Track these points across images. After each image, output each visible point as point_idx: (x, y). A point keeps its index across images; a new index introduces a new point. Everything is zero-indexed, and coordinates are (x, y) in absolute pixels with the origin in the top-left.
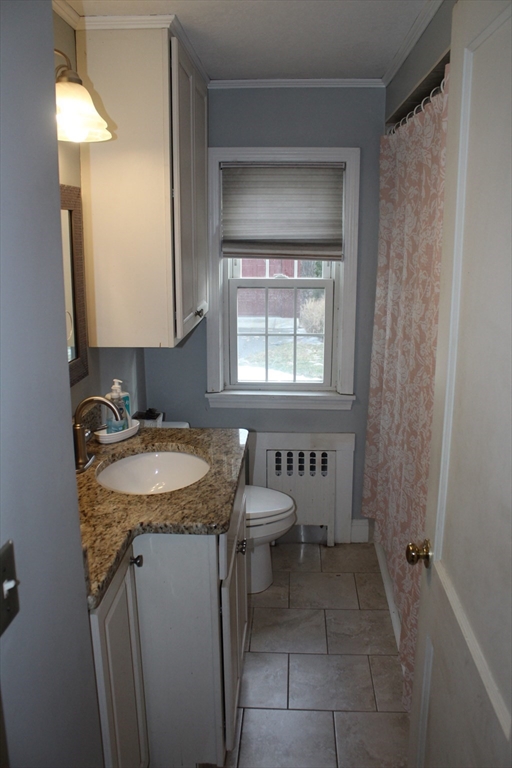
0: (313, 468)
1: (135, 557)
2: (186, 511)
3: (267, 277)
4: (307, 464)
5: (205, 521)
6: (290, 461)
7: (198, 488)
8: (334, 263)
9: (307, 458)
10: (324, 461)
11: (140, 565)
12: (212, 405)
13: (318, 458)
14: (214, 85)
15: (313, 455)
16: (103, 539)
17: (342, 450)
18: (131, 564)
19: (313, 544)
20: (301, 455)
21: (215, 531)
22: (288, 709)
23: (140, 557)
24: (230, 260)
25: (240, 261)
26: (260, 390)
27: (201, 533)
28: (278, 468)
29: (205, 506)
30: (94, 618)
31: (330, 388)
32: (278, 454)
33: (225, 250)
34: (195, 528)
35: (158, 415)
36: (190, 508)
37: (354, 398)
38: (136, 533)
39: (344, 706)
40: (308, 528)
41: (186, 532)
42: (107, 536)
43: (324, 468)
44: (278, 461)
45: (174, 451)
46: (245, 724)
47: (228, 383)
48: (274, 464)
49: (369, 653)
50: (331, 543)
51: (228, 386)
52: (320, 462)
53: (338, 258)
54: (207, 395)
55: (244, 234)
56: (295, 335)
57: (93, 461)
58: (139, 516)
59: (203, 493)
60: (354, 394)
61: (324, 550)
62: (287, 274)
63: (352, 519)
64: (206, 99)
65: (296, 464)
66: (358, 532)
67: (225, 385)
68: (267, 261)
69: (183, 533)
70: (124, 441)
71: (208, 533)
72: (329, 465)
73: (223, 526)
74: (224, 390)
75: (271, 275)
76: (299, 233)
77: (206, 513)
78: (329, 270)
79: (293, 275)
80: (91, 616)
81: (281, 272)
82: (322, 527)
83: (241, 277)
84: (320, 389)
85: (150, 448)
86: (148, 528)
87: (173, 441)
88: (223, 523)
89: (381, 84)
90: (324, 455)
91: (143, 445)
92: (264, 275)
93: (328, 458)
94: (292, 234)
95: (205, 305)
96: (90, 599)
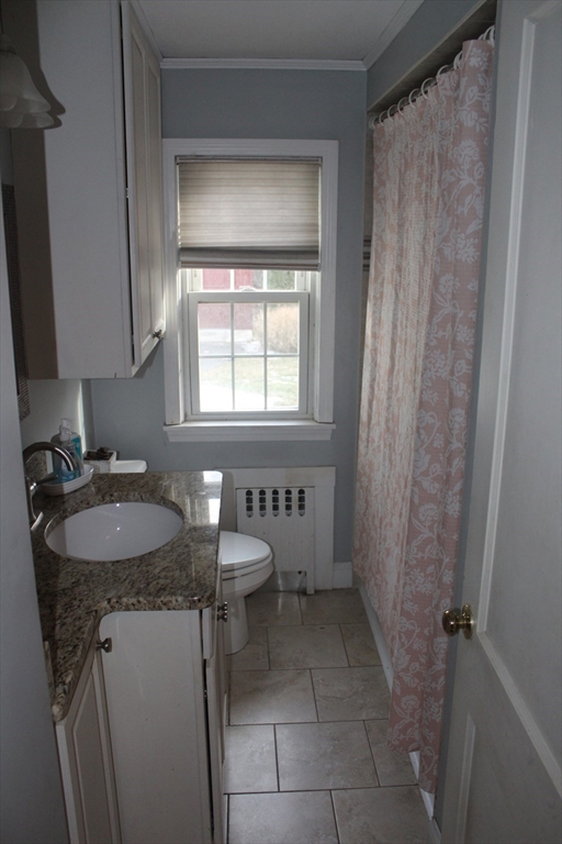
0: (288, 507)
1: (103, 640)
2: (162, 581)
3: (232, 290)
4: (282, 503)
5: (186, 593)
6: (262, 500)
7: (171, 550)
8: (309, 273)
9: (282, 496)
10: (301, 499)
11: (108, 650)
12: (171, 439)
13: (295, 495)
14: (167, 64)
15: (288, 492)
16: (64, 624)
17: (322, 485)
18: (98, 649)
19: (291, 592)
20: (275, 492)
21: (199, 605)
22: (279, 791)
23: (108, 641)
24: (188, 271)
25: (200, 271)
26: (226, 420)
27: (182, 609)
28: (249, 508)
29: (184, 574)
30: (61, 729)
31: (305, 416)
32: (249, 493)
33: (183, 259)
34: (174, 602)
35: (111, 454)
36: (166, 577)
37: (334, 426)
38: (103, 613)
39: (342, 784)
40: (285, 575)
41: (164, 607)
42: (69, 620)
43: (301, 507)
44: (249, 500)
45: (136, 501)
46: (231, 814)
47: (189, 413)
48: (245, 504)
49: (364, 718)
50: (311, 591)
51: (190, 417)
52: (298, 500)
53: (314, 267)
54: (165, 428)
55: (205, 241)
56: (265, 357)
57: (42, 520)
58: (105, 591)
59: (179, 556)
60: (334, 422)
61: (304, 599)
62: (255, 286)
63: (335, 561)
64: (159, 80)
65: (269, 503)
66: (341, 577)
67: (186, 415)
68: (232, 271)
69: (160, 609)
70: (75, 491)
71: (190, 608)
72: (307, 503)
73: (209, 598)
74: (185, 421)
75: (236, 287)
76: (269, 239)
77: (185, 583)
78: (304, 281)
79: (261, 287)
80: (57, 727)
81: (248, 283)
82: (300, 572)
83: (202, 291)
84: (294, 416)
85: (108, 498)
86: (117, 606)
87: (135, 490)
88: (208, 594)
89: (362, 67)
90: (301, 492)
91: (100, 497)
92: (229, 287)
93: (306, 495)
94: (260, 240)
95: (162, 324)
96: (56, 709)
